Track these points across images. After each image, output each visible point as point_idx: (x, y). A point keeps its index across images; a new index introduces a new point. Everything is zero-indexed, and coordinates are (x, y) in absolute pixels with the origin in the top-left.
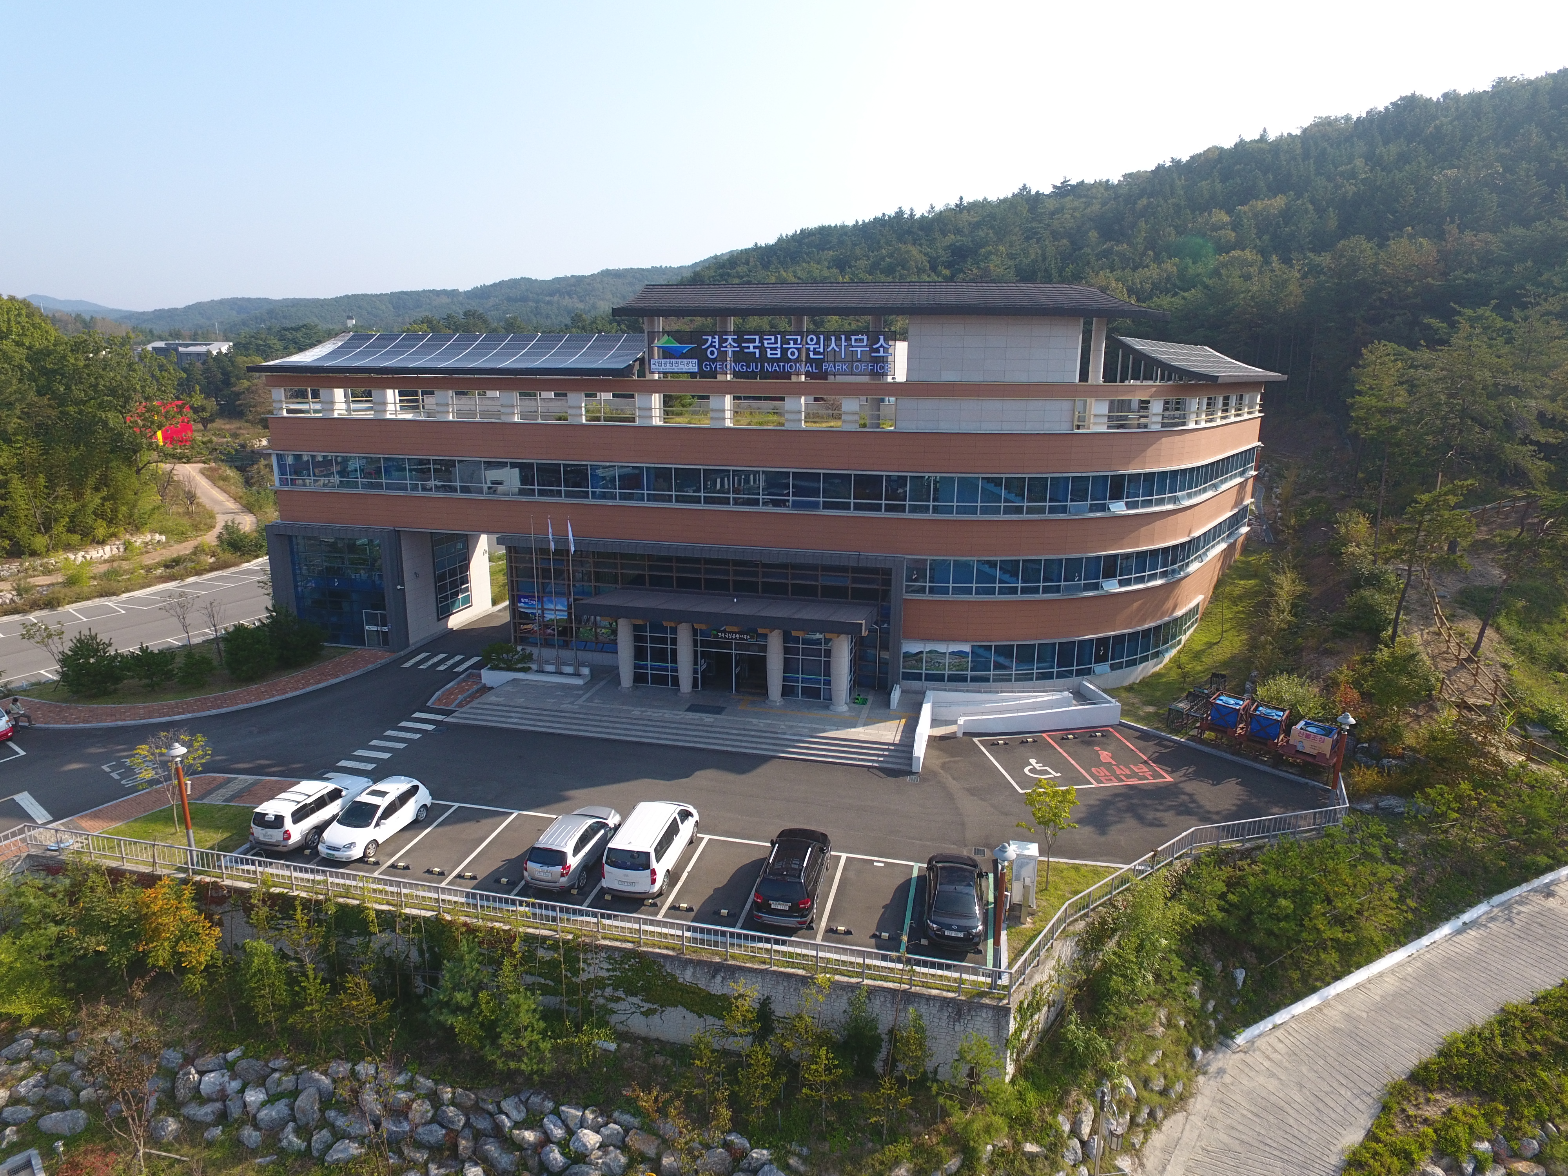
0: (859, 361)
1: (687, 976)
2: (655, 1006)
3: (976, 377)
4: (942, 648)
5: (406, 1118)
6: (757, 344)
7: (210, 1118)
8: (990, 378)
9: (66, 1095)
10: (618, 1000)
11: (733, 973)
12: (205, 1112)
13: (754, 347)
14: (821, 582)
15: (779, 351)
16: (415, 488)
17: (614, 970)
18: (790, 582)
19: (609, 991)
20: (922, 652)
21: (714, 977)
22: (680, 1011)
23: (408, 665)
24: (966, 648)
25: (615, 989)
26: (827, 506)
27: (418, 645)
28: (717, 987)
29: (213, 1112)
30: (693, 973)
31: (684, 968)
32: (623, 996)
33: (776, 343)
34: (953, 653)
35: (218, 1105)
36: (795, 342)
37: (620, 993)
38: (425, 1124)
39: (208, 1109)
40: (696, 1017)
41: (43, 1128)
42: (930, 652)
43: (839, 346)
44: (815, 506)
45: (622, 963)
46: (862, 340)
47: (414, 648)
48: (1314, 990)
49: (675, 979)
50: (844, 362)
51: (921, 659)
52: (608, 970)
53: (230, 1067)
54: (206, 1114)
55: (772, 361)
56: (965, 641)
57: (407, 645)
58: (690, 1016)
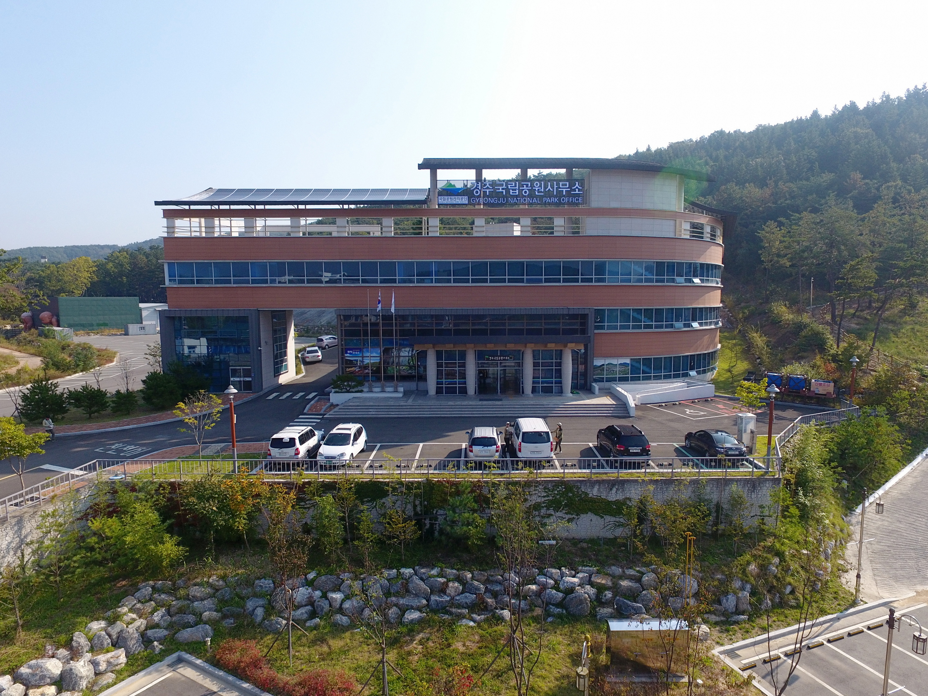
0: (564, 196)
1: (594, 492)
2: (574, 516)
3: (628, 205)
4: (615, 361)
5: (445, 593)
6: (504, 187)
7: (305, 616)
8: (636, 206)
9: (191, 618)
10: (550, 516)
11: (623, 485)
12: (302, 613)
13: (503, 189)
14: (543, 327)
15: (517, 191)
16: (273, 281)
17: (548, 496)
18: (525, 327)
19: (543, 511)
20: (603, 365)
21: (611, 489)
22: (590, 515)
23: (271, 397)
24: (628, 361)
25: (548, 509)
26: (547, 281)
27: (270, 389)
28: (614, 496)
29: (306, 612)
30: (599, 489)
31: (593, 487)
32: (553, 513)
33: (515, 186)
34: (621, 364)
35: (309, 608)
36: (527, 186)
37: (551, 511)
38: (458, 595)
39: (302, 610)
40: (599, 518)
41: (181, 639)
42: (608, 364)
43: (553, 188)
44: (540, 281)
45: (553, 490)
46: (566, 185)
47: (266, 391)
48: (879, 487)
49: (587, 494)
50: (555, 197)
51: (603, 369)
52: (544, 497)
53: (310, 584)
54: (302, 614)
55: (513, 196)
56: (627, 356)
57: (262, 389)
58: (595, 518)
